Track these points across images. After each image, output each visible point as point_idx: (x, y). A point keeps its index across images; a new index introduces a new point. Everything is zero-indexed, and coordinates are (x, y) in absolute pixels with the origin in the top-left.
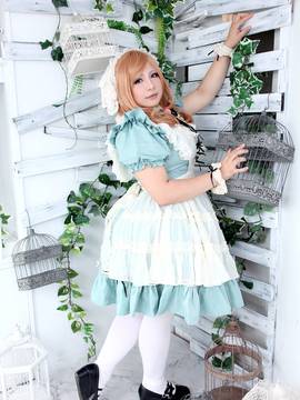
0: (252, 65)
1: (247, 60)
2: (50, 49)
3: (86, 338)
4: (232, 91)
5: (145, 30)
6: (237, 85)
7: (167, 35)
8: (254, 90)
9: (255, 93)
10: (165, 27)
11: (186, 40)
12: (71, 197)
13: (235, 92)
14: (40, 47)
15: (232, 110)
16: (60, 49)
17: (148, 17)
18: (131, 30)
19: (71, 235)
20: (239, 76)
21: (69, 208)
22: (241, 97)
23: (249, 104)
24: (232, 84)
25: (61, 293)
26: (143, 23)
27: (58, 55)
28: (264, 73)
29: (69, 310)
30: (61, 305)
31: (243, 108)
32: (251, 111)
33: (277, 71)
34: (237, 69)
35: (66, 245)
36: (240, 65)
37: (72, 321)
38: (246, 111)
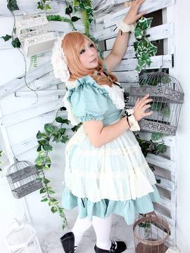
0: (149, 36)
1: (144, 33)
2: (11, 40)
4: (136, 55)
5: (75, 19)
6: (139, 51)
7: (90, 21)
8: (152, 53)
9: (153, 55)
10: (88, 15)
11: (102, 23)
12: (39, 135)
13: (138, 56)
14: (3, 40)
15: (137, 69)
16: (17, 39)
17: (76, 10)
18: (65, 20)
19: (43, 158)
20: (140, 45)
21: (39, 142)
22: (143, 59)
23: (149, 63)
24: (136, 50)
25: (41, 192)
26: (72, 15)
27: (17, 44)
28: (157, 41)
29: (48, 201)
30: (43, 199)
31: (145, 66)
32: (151, 68)
33: (167, 39)
34: (138, 40)
35: (40, 165)
36: (140, 37)
37: (51, 207)
38: (147, 68)
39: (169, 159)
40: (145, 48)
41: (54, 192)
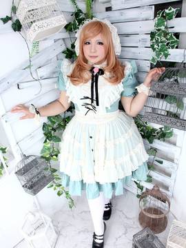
0: (173, 27)
2: (10, 23)
13: (156, 46)
14: (2, 22)
15: (153, 59)
16: (18, 21)
19: (49, 149)
20: (159, 35)
21: (45, 134)
22: (160, 51)
24: (151, 40)
27: (17, 27)
29: (54, 186)
31: (161, 58)
34: (158, 30)
35: (47, 156)
36: (163, 28)
37: (57, 191)
39: (175, 144)
40: (164, 39)
41: (60, 179)
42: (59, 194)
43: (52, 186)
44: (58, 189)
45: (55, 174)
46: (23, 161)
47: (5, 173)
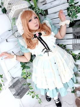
0: (78, 3)
3: (37, 98)
9: (79, 13)
13: (71, 14)
20: (72, 8)
22: (73, 15)
23: (76, 17)
24: (68, 11)
27: (5, 11)
32: (77, 19)
34: (71, 6)
36: (73, 4)
37: (31, 96)
38: (75, 19)
40: (74, 10)
41: (32, 88)
42: (33, 97)
43: (29, 93)
44: (32, 94)
45: (30, 86)
46: (12, 81)
47: (3, 89)
